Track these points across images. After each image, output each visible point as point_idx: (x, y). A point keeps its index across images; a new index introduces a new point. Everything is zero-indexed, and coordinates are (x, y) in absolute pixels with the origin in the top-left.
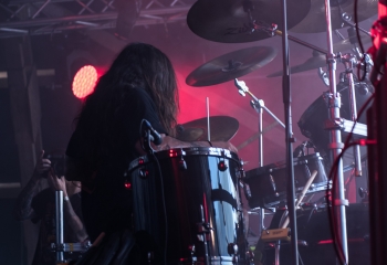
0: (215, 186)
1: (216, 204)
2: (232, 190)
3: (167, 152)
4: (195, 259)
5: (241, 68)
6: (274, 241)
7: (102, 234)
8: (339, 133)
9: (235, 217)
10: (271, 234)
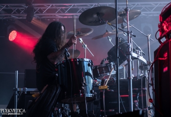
0: (86, 71)
1: (86, 76)
2: (91, 72)
3: (71, 59)
4: (81, 94)
5: (81, 34)
6: (103, 90)
7: (47, 85)
8: (130, 56)
9: (92, 81)
10: (102, 87)
